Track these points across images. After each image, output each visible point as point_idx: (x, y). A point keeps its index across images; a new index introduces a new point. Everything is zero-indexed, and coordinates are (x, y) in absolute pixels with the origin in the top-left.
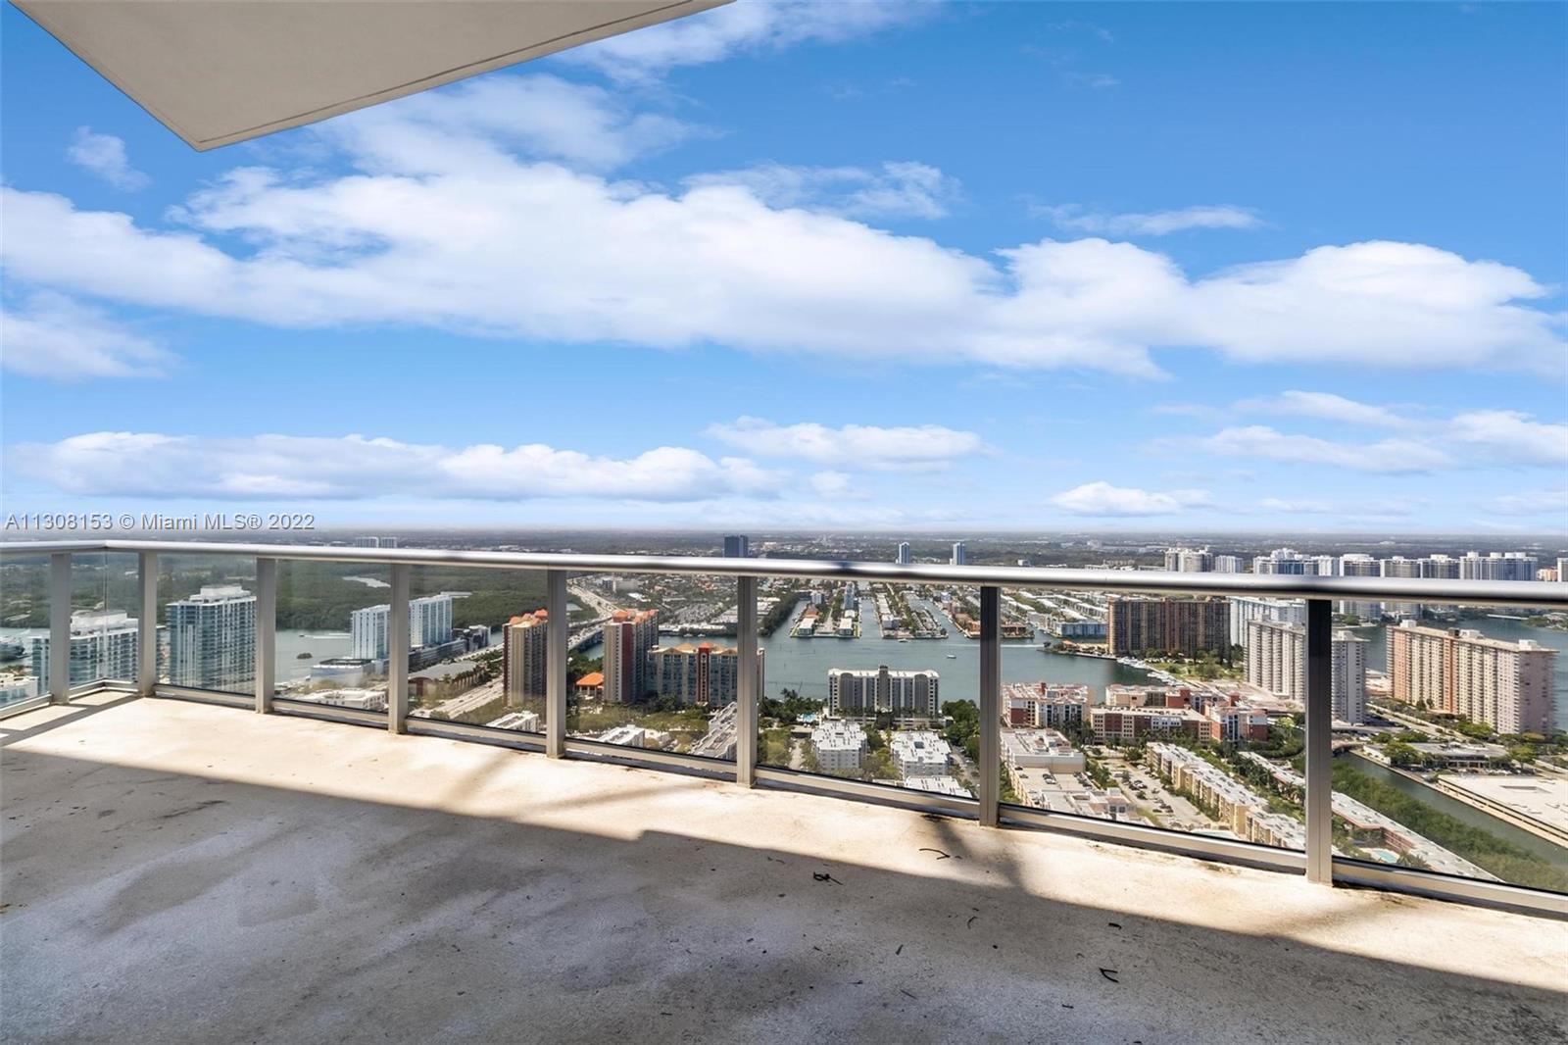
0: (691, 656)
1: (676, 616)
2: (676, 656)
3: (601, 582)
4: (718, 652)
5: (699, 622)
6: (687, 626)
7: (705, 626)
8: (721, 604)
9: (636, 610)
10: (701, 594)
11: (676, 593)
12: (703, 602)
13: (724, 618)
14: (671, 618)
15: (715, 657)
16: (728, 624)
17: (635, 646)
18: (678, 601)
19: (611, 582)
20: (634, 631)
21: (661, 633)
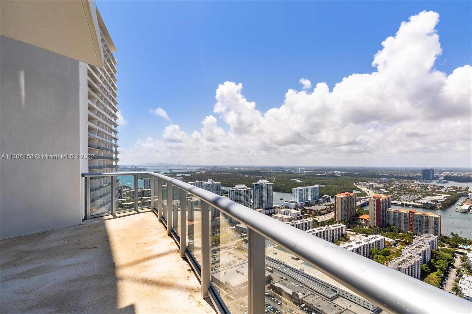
0: (405, 214)
1: (399, 199)
2: (398, 213)
3: (369, 184)
4: (418, 214)
5: (409, 201)
6: (404, 202)
7: (412, 203)
8: (420, 196)
9: (383, 195)
10: (411, 191)
11: (399, 190)
12: (412, 194)
13: (422, 201)
14: (398, 199)
15: (416, 215)
16: (424, 204)
17: (381, 207)
18: (401, 193)
19: (373, 185)
20: (381, 202)
21: (392, 204)
